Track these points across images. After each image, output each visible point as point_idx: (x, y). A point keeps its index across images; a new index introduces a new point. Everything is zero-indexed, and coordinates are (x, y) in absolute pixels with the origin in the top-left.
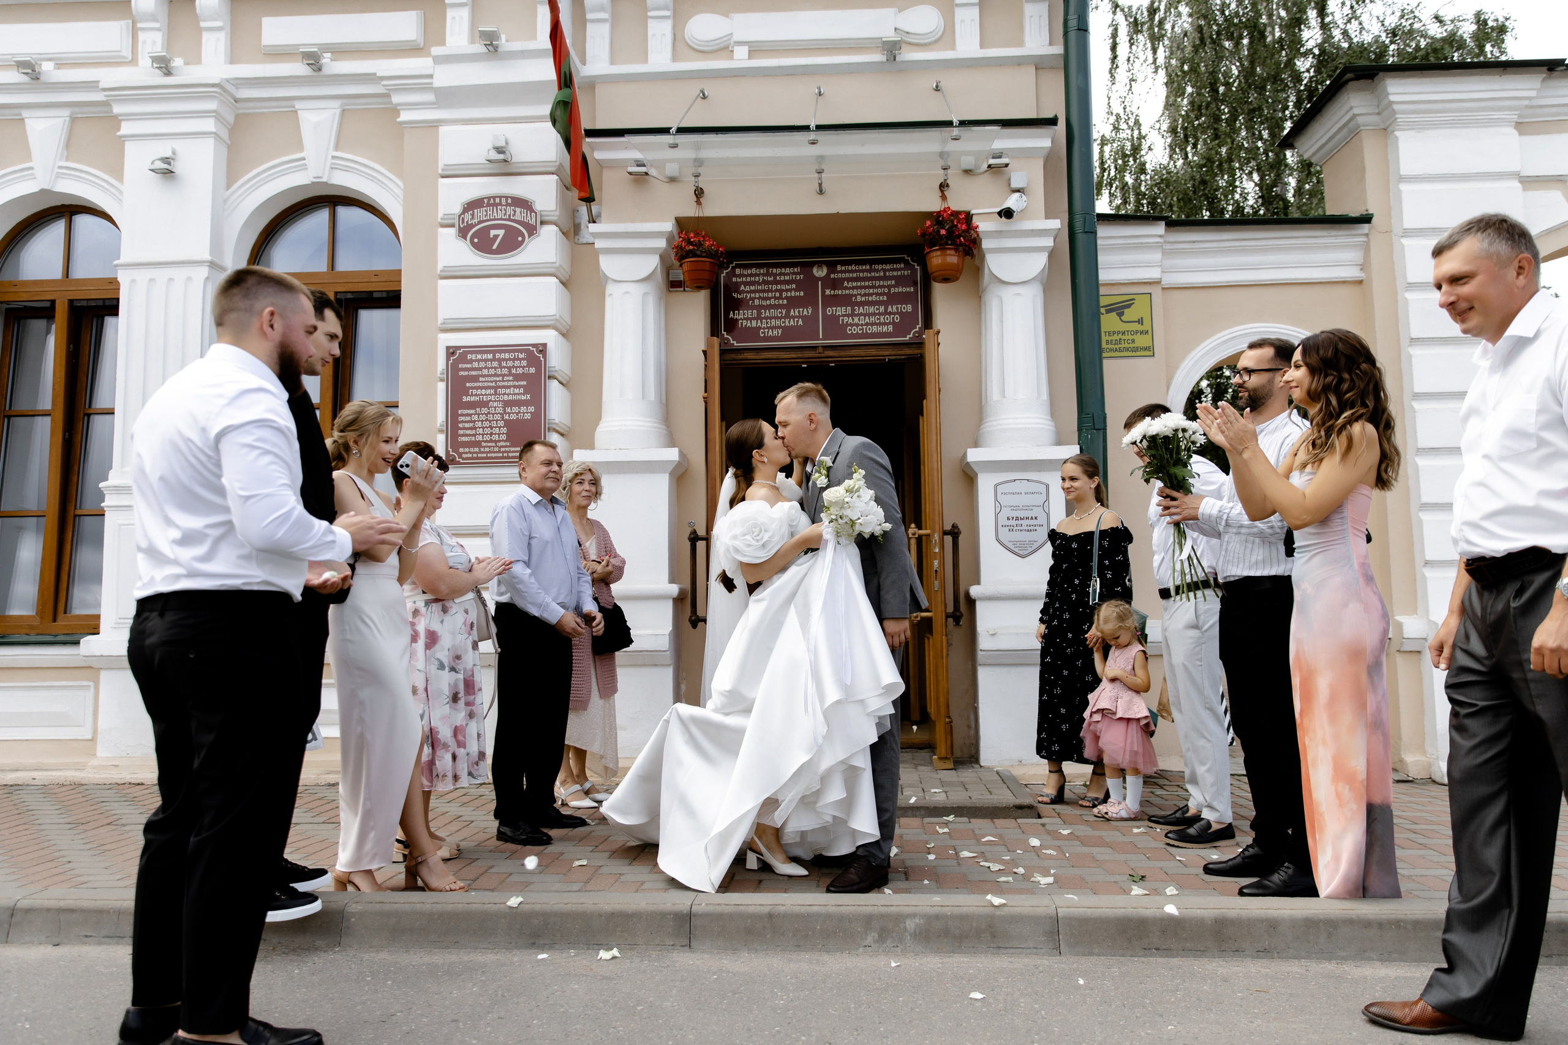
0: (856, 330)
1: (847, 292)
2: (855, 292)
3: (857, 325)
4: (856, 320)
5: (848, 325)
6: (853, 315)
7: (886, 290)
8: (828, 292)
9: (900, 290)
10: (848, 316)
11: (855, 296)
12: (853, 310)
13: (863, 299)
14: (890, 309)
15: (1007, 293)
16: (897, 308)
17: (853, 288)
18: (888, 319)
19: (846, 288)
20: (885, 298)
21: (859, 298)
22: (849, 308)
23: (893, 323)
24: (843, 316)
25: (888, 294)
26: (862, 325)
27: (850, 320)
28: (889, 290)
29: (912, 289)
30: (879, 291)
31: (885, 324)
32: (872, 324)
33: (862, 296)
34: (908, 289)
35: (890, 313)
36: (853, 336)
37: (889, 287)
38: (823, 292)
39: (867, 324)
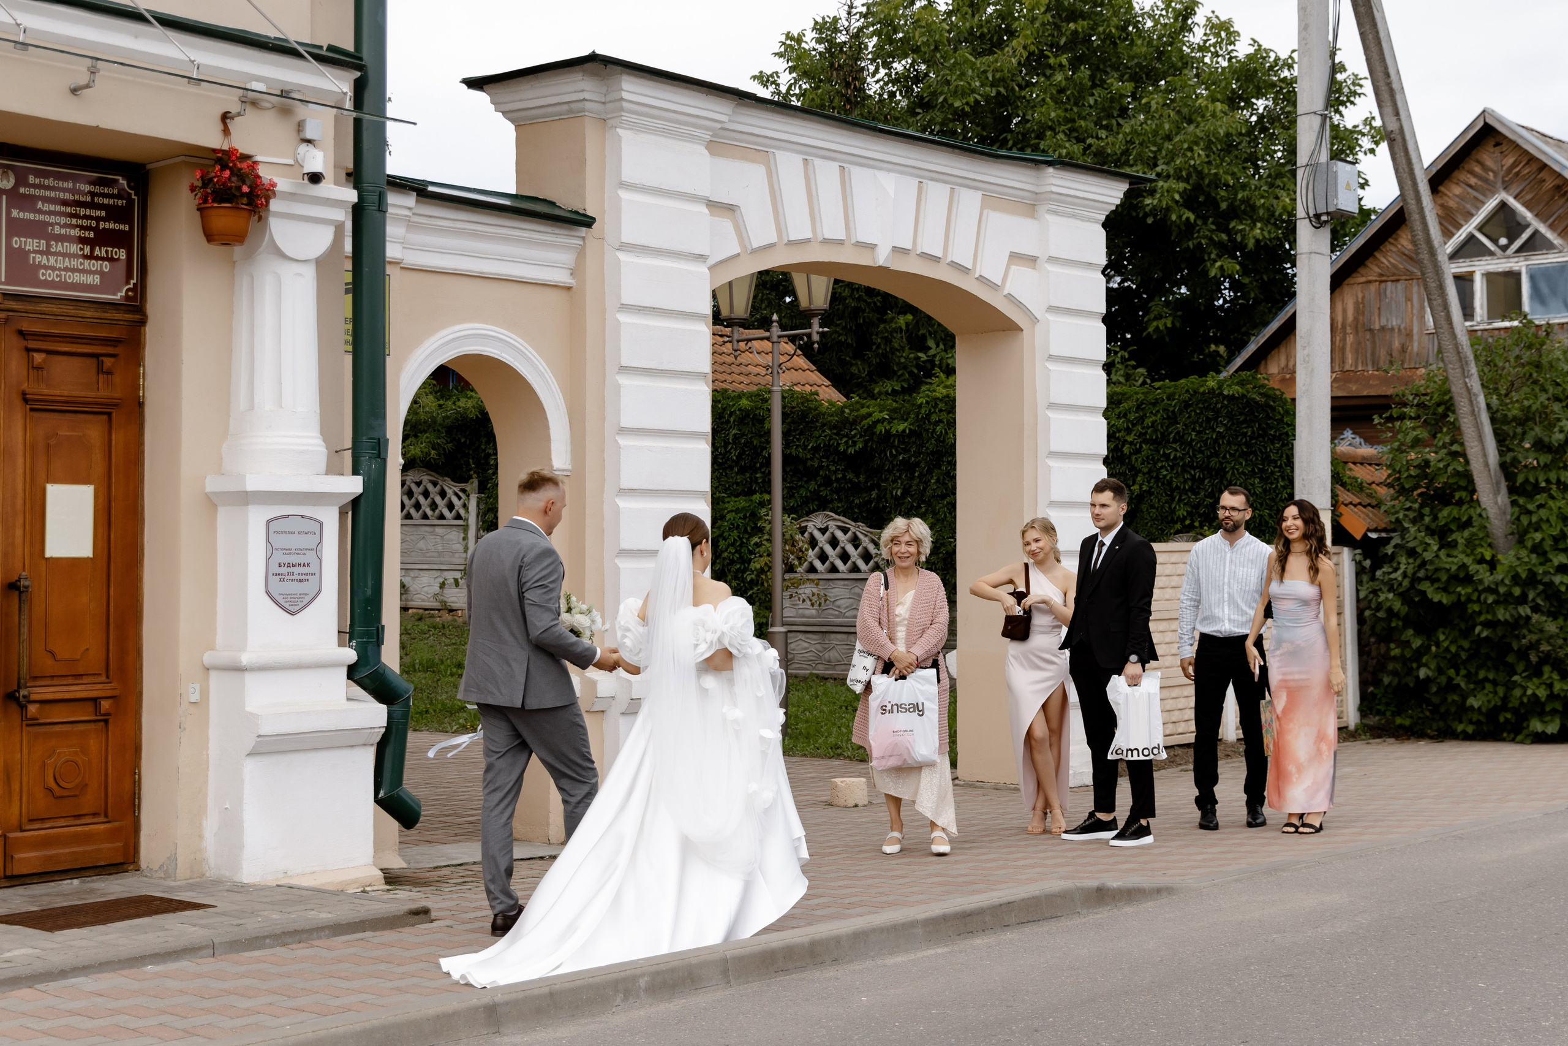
0: (51, 276)
1: (42, 217)
2: (52, 219)
3: (53, 269)
4: (52, 260)
5: (41, 266)
6: (47, 253)
7: (94, 224)
8: (15, 213)
9: (112, 226)
10: (41, 253)
11: (52, 225)
12: (48, 246)
13: (63, 231)
14: (97, 252)
15: (288, 271)
16: (107, 252)
17: (50, 213)
18: (95, 265)
19: (40, 212)
20: (92, 235)
21: (57, 230)
22: (43, 242)
23: (101, 273)
24: (35, 252)
25: (96, 230)
26: (60, 269)
27: (44, 261)
28: (98, 225)
29: (127, 228)
30: (85, 223)
31: (90, 272)
32: (74, 270)
33: (62, 226)
34: (122, 227)
35: (97, 258)
36: (46, 284)
37: (98, 219)
38: (8, 213)
39: (66, 269)
